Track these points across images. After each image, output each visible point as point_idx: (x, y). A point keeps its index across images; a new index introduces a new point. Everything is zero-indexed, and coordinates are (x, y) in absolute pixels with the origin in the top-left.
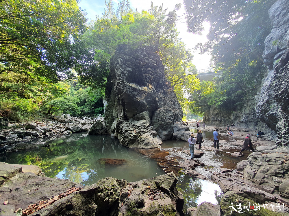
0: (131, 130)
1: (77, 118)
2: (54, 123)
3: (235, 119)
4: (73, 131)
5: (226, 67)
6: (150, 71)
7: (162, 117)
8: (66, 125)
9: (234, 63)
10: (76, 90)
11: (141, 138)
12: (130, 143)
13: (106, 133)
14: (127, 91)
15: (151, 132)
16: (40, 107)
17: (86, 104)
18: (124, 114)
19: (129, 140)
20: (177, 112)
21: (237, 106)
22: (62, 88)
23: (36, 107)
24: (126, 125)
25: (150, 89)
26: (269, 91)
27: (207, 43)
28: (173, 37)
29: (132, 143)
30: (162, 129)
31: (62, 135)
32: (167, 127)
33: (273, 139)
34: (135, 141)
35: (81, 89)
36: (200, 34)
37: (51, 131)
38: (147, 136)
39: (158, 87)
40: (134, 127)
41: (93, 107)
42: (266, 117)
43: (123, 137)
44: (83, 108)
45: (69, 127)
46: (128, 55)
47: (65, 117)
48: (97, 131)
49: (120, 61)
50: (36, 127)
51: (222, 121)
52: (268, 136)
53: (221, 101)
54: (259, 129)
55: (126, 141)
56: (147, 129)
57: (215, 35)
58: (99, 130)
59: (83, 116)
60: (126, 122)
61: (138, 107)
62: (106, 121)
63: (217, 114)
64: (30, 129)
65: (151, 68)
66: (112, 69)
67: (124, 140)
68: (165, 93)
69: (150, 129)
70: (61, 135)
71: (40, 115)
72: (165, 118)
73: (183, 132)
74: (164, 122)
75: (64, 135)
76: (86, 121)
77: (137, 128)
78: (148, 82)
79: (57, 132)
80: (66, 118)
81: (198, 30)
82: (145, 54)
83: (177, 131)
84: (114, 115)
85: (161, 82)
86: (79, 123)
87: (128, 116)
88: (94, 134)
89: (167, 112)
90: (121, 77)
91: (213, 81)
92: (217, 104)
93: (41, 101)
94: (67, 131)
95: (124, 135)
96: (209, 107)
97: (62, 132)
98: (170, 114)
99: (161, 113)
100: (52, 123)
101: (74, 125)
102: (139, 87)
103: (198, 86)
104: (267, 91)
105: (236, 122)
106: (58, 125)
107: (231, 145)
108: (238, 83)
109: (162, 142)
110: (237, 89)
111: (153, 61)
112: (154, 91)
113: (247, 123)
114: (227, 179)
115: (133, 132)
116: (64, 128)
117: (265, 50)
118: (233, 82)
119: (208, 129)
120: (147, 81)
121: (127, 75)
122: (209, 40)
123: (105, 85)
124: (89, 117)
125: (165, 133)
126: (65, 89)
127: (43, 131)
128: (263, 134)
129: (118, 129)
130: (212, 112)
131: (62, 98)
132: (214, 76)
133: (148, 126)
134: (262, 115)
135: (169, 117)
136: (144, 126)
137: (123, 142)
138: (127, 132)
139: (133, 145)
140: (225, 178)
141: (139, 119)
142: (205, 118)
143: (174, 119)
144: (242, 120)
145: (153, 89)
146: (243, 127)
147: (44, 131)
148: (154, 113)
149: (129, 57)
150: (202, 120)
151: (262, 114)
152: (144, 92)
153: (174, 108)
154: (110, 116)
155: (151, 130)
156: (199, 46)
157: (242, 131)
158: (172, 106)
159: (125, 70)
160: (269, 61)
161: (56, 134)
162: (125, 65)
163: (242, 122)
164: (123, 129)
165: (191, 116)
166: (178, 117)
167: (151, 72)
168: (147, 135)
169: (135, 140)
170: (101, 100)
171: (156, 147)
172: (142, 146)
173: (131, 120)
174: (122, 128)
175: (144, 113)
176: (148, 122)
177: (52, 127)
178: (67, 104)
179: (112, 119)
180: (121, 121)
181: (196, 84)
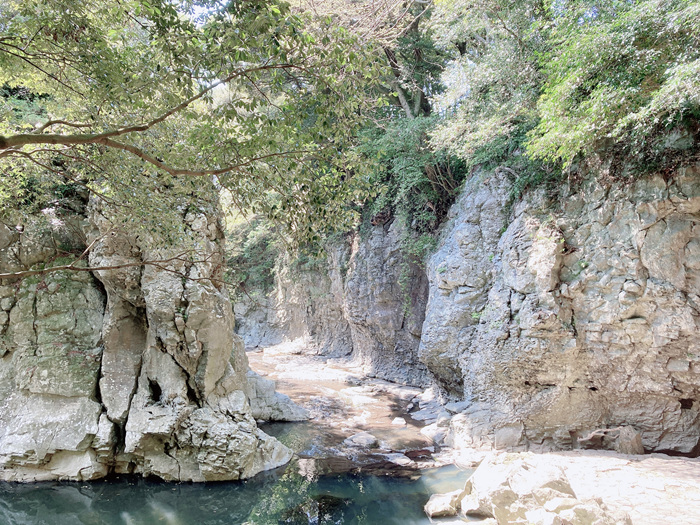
12: (246, 466)
24: (216, 419)
29: (251, 465)
34: (255, 456)
40: (230, 417)
60: (208, 411)
73: (272, 398)
77: (240, 420)
83: (257, 399)
172: (272, 462)
180: (186, 409)
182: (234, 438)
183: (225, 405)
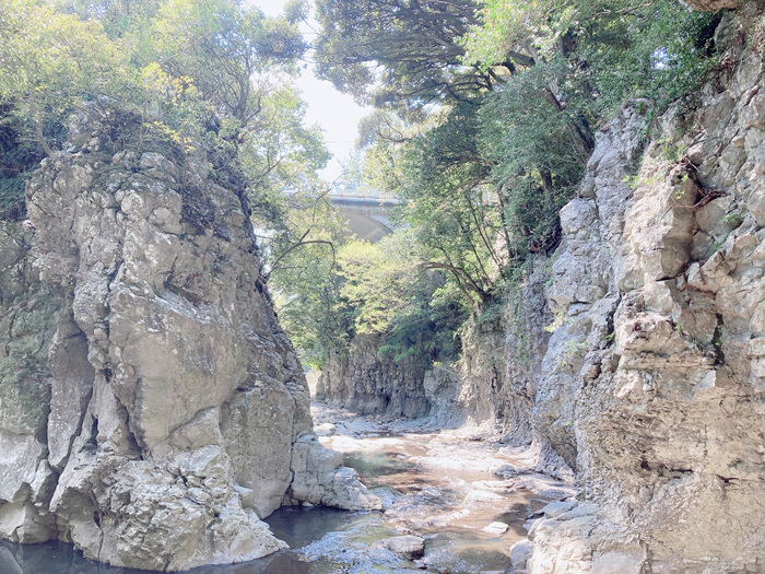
3: (437, 392)
11: (224, 525)
12: (178, 553)
14: (162, 332)
15: (237, 494)
19: (175, 540)
20: (299, 396)
29: (188, 552)
32: (273, 464)
38: (239, 513)
40: (180, 479)
42: (553, 431)
73: (327, 474)
83: (306, 473)
87: (145, 434)
90: (132, 269)
104: (556, 373)
121: (154, 261)
125: (267, 486)
132: (371, 216)
136: (221, 473)
139: (191, 560)
141: (190, 446)
142: (329, 385)
143: (292, 428)
149: (167, 190)
153: (286, 380)
158: (282, 372)
162: (147, 219)
163: (461, 405)
166: (304, 414)
171: (276, 548)
172: (228, 554)
176: (226, 455)
182: (164, 507)
183: (181, 461)
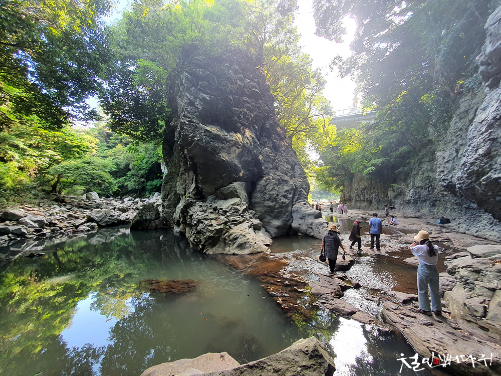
0: (211, 219)
1: (111, 200)
2: (63, 208)
3: (395, 198)
4: (100, 223)
5: (382, 103)
6: (246, 102)
7: (271, 193)
8: (88, 212)
9: (396, 97)
10: (110, 147)
11: (231, 235)
12: (208, 244)
13: (166, 227)
14: (201, 140)
15: (251, 223)
16: (32, 178)
17: (129, 174)
18: (197, 187)
19: (206, 238)
20: (298, 184)
21: (399, 174)
22: (79, 141)
23: (24, 178)
24: (201, 209)
25: (248, 138)
26: (491, 132)
27: (351, 59)
28: (290, 43)
29: (213, 245)
30: (270, 216)
31: (78, 231)
32: (280, 212)
33: (469, 230)
34: (219, 240)
35: (119, 146)
36: (338, 40)
37: (55, 225)
38: (243, 230)
39: (262, 136)
40: (217, 212)
41: (143, 180)
42: (480, 186)
43: (194, 233)
44: (124, 180)
45: (92, 216)
46: (202, 68)
47: (87, 198)
48: (146, 222)
49: (185, 78)
50: (22, 217)
51: (374, 200)
52: (459, 225)
53: (373, 165)
54: (437, 213)
55: (200, 241)
56: (242, 217)
57: (364, 43)
58: (150, 220)
59: (124, 197)
60: (200, 204)
61: (223, 173)
62: (165, 204)
63: (365, 188)
64: (7, 222)
65: (249, 97)
66: (170, 98)
67: (197, 239)
68: (275, 148)
69: (247, 215)
70: (74, 232)
71: (34, 195)
72: (277, 195)
73: (310, 220)
74: (275, 203)
75: (82, 231)
76: (128, 205)
77: (222, 215)
78: (243, 125)
79: (68, 227)
80: (89, 200)
81: (334, 32)
82: (237, 68)
83: (299, 219)
84: (178, 192)
85: (268, 126)
86: (114, 209)
87: (203, 190)
88: (141, 228)
89: (280, 184)
90: (187, 111)
91: (359, 129)
92: (366, 171)
93: (34, 166)
94: (89, 224)
95: (196, 229)
96: (351, 176)
97: (77, 227)
98: (286, 188)
99: (269, 185)
100: (58, 209)
101: (102, 212)
102: (226, 134)
103: (334, 137)
104: (487, 131)
105: (398, 202)
106: (71, 213)
107: (400, 243)
108: (402, 133)
109: (271, 241)
110: (400, 143)
111: (252, 83)
112: (254, 142)
113: (417, 204)
114: (421, 322)
115: (213, 222)
116: (84, 218)
117: (488, 42)
118: (394, 132)
119: (352, 216)
120: (240, 123)
121: (200, 107)
122: (353, 54)
123: (162, 135)
124: (135, 198)
125: (277, 223)
126: (84, 144)
127: (36, 225)
128: (448, 221)
129: (184, 217)
130: (355, 186)
131: (79, 160)
132: (360, 122)
133: (244, 211)
134: (471, 183)
135: (285, 192)
136: (237, 211)
137: (195, 243)
138: (202, 222)
139: (214, 249)
140: (415, 318)
141: (226, 197)
142: (344, 197)
143: (293, 197)
144: (408, 198)
145: (253, 138)
146: (409, 211)
147: (39, 225)
148: (256, 186)
149: (205, 72)
150: (339, 200)
151: (470, 181)
152: (236, 144)
153: (292, 177)
154: (173, 194)
155: (251, 218)
156: (337, 62)
157: (409, 217)
158: (289, 172)
159: (195, 98)
160: (492, 68)
161: (65, 231)
162: (196, 87)
163: (409, 202)
164: (194, 216)
165: (320, 193)
166: (300, 193)
167: (248, 105)
168: (242, 228)
169: (218, 238)
170: (157, 166)
171: (260, 250)
172: (232, 249)
173: (210, 198)
174: (192, 215)
175: (236, 185)
176: (244, 203)
177: (58, 217)
178: (88, 172)
179: (176, 199)
180: (190, 200)
181: (330, 135)
183: (219, 203)
